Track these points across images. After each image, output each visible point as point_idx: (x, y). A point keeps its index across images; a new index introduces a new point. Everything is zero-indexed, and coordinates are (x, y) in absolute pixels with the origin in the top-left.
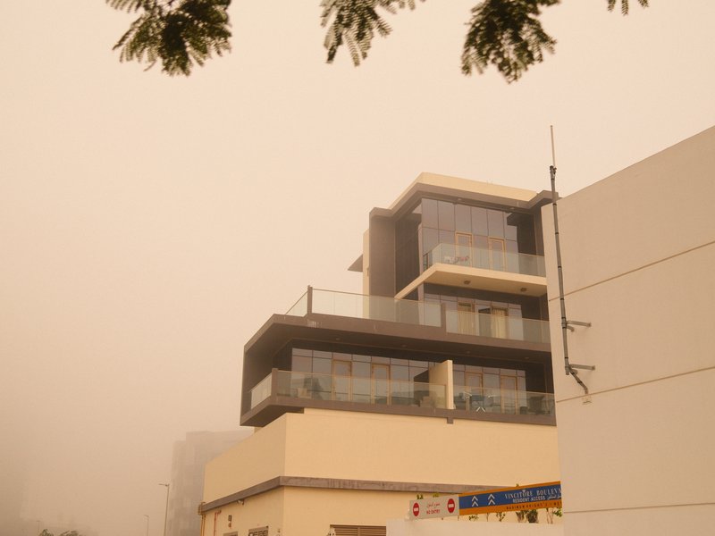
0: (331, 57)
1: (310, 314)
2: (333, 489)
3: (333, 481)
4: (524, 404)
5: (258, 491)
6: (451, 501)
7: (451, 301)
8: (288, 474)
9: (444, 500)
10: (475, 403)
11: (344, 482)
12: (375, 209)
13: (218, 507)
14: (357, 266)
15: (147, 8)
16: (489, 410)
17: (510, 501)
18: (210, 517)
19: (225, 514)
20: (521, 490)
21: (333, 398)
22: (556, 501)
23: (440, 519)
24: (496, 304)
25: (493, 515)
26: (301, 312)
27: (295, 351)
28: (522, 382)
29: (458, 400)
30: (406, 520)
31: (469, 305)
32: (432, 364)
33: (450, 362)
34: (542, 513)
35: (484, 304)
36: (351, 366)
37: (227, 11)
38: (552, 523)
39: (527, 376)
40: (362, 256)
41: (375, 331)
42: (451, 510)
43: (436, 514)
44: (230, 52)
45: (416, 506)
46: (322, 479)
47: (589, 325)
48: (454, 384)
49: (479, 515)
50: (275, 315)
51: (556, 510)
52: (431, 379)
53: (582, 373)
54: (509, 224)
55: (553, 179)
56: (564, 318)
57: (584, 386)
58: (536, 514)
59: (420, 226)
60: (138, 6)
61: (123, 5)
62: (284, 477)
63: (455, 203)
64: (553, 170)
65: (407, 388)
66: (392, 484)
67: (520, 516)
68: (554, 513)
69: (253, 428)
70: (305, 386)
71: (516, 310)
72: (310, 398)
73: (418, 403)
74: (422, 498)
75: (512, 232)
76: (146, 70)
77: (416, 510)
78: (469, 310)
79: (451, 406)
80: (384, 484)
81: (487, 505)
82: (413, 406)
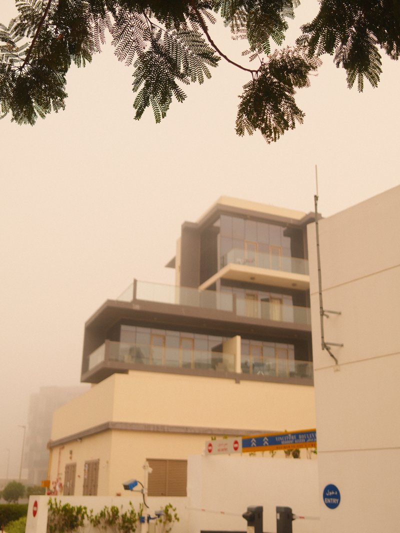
0: (139, 115)
1: (135, 300)
2: (149, 431)
3: (149, 426)
4: (293, 369)
5: (93, 433)
6: (236, 442)
7: (241, 292)
8: (115, 421)
9: (230, 441)
10: (256, 368)
11: (158, 426)
12: (186, 223)
13: (63, 442)
14: (172, 264)
16: (267, 373)
17: (279, 443)
18: (56, 452)
19: (67, 449)
20: (287, 435)
21: (151, 363)
22: (313, 443)
23: (227, 455)
24: (274, 295)
25: (267, 453)
26: (128, 298)
27: (123, 327)
28: (292, 354)
29: (244, 366)
30: (202, 456)
31: (254, 296)
32: (225, 339)
33: (238, 338)
34: (303, 452)
35: (266, 295)
36: (165, 339)
38: (310, 458)
39: (295, 349)
40: (175, 257)
41: (183, 313)
42: (236, 449)
43: (224, 452)
44: (64, 110)
45: (210, 445)
46: (141, 424)
47: (340, 313)
48: (242, 354)
49: (256, 453)
50: (108, 300)
51: (313, 449)
52: (224, 350)
53: (333, 349)
54: (285, 235)
55: (316, 205)
56: (321, 308)
57: (334, 358)
58: (299, 452)
59: (219, 235)
62: (112, 422)
63: (245, 219)
64: (316, 198)
65: (206, 356)
66: (192, 428)
67: (287, 453)
68: (312, 451)
69: (90, 385)
70: (130, 354)
71: (288, 300)
72: (134, 362)
73: (214, 367)
74: (215, 439)
75: (287, 242)
77: (210, 448)
78: (254, 299)
79: (239, 370)
80: (187, 428)
81: (263, 445)
82: (211, 370)
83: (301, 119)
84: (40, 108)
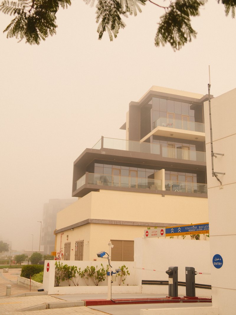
0: (100, 37)
1: (102, 149)
2: (112, 224)
3: (112, 221)
4: (196, 188)
5: (80, 225)
6: (162, 230)
7: (165, 143)
8: (92, 218)
9: (159, 230)
10: (174, 188)
11: (117, 221)
12: (132, 102)
13: (63, 231)
14: (124, 127)
15: (19, 13)
16: (181, 191)
17: (187, 231)
18: (59, 236)
19: (66, 234)
20: (192, 226)
21: (112, 185)
22: (207, 231)
23: (157, 238)
24: (185, 145)
25: (180, 237)
26: (98, 147)
27: (96, 165)
28: (195, 179)
29: (167, 186)
30: (143, 238)
31: (173, 145)
32: (156, 170)
33: (163, 170)
34: (202, 236)
35: (179, 145)
36: (120, 171)
37: (55, 15)
38: (206, 240)
39: (197, 176)
40: (126, 123)
41: (131, 156)
42: (162, 234)
43: (155, 236)
44: (55, 34)
45: (147, 232)
46: (107, 220)
47: (223, 155)
48: (165, 179)
49: (174, 237)
50: (87, 148)
51: (208, 234)
52: (155, 178)
53: (219, 176)
54: (191, 109)
55: (209, 90)
56: (212, 152)
57: (220, 181)
58: (199, 236)
59: (151, 110)
60: (15, 13)
61: (8, 12)
62: (90, 219)
63: (167, 100)
64: (209, 85)
65: (145, 181)
66: (137, 222)
67: (192, 237)
68: (207, 236)
69: (78, 198)
70: (100, 180)
71: (193, 147)
72: (102, 185)
73: (149, 187)
74: (150, 229)
75: (193, 112)
76: (18, 42)
77: (147, 234)
78: (173, 147)
79: (164, 189)
80: (134, 222)
81: (178, 232)
82: (147, 189)
83: (195, 36)
84: (42, 35)
